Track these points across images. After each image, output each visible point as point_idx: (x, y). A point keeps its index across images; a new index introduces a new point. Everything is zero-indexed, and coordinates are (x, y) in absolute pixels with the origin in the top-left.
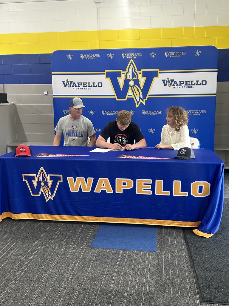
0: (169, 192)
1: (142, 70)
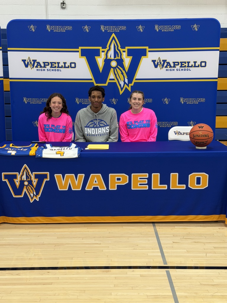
1: (127, 48)
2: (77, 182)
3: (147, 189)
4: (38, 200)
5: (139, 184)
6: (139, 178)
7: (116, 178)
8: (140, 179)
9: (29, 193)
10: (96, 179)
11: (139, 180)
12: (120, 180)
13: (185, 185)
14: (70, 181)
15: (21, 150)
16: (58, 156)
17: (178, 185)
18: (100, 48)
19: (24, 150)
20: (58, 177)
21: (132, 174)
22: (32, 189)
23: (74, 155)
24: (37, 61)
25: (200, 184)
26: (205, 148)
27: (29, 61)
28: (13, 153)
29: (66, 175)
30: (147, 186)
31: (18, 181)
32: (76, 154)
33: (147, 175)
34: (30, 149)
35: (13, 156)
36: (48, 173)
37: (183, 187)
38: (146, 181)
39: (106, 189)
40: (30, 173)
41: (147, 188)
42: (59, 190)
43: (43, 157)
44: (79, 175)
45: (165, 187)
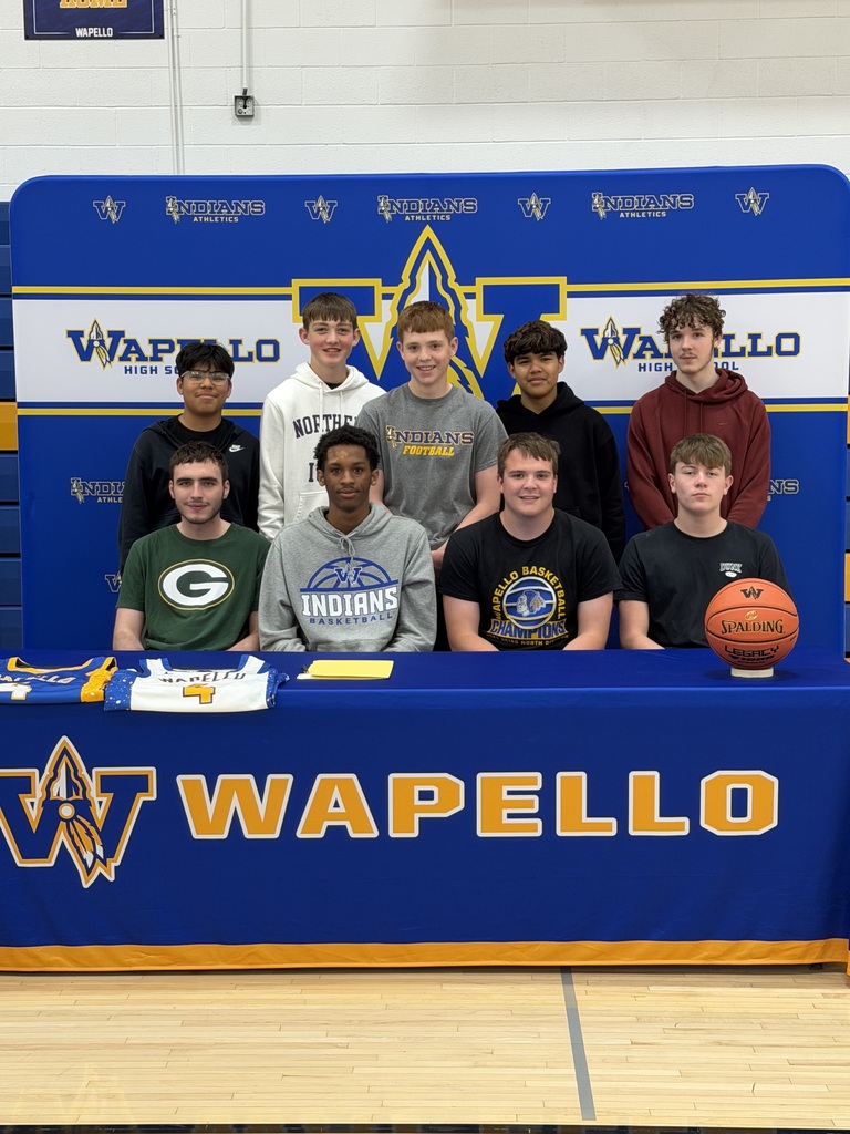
0: (613, 821)
1: (481, 282)
2: (262, 807)
3: (539, 833)
4: (111, 878)
5: (505, 816)
6: (506, 789)
7: (417, 789)
8: (510, 793)
9: (77, 848)
10: (336, 795)
11: (505, 797)
12: (432, 798)
13: (686, 820)
14: (235, 803)
15: (51, 680)
16: (192, 706)
17: (658, 819)
18: (376, 283)
19: (61, 681)
20: (189, 785)
21: (480, 776)
22: (89, 834)
23: (253, 700)
24: (128, 336)
25: (745, 815)
26: (768, 673)
27: (94, 335)
28: (20, 692)
29: (221, 778)
30: (539, 822)
31: (36, 801)
32: (260, 694)
33: (536, 780)
34: (82, 678)
35: (18, 704)
36: (153, 769)
37: (680, 827)
38: (534, 804)
39: (375, 834)
40: (83, 772)
41: (536, 829)
42: (196, 836)
43: (132, 708)
44: (270, 777)
45: (607, 827)
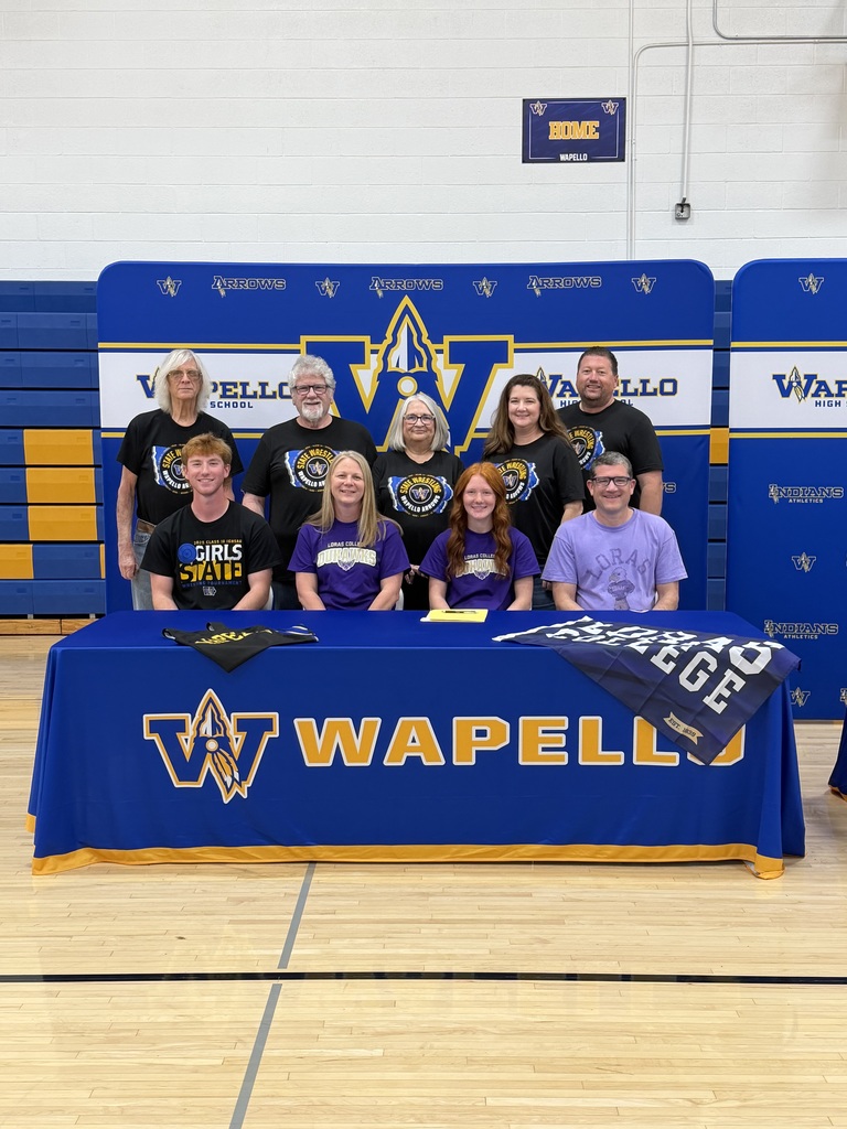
2: (358, 742)
3: (566, 763)
4: (245, 796)
5: (540, 749)
6: (541, 729)
7: (474, 728)
8: (544, 732)
9: (220, 773)
10: (414, 733)
11: (541, 735)
12: (485, 736)
13: (677, 754)
14: (338, 739)
17: (655, 752)
20: (303, 726)
21: (521, 719)
22: (229, 763)
29: (327, 720)
30: (566, 754)
31: (189, 738)
33: (563, 722)
36: (277, 714)
37: (672, 759)
38: (562, 741)
39: (443, 762)
40: (224, 716)
41: (563, 759)
42: (308, 764)
44: (364, 720)
45: (617, 758)
